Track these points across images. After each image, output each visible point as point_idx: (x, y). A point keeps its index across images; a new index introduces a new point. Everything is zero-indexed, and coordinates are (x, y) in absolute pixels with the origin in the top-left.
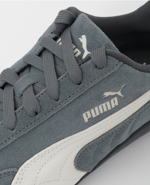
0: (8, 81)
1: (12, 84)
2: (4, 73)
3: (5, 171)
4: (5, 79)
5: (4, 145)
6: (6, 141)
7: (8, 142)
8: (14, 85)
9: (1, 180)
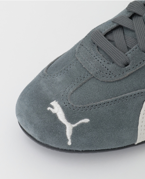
0: (136, 12)
1: (141, 14)
2: (132, 5)
3: (139, 91)
4: (133, 10)
5: (139, 66)
6: (141, 63)
7: (143, 64)
8: (142, 15)
9: (135, 100)
